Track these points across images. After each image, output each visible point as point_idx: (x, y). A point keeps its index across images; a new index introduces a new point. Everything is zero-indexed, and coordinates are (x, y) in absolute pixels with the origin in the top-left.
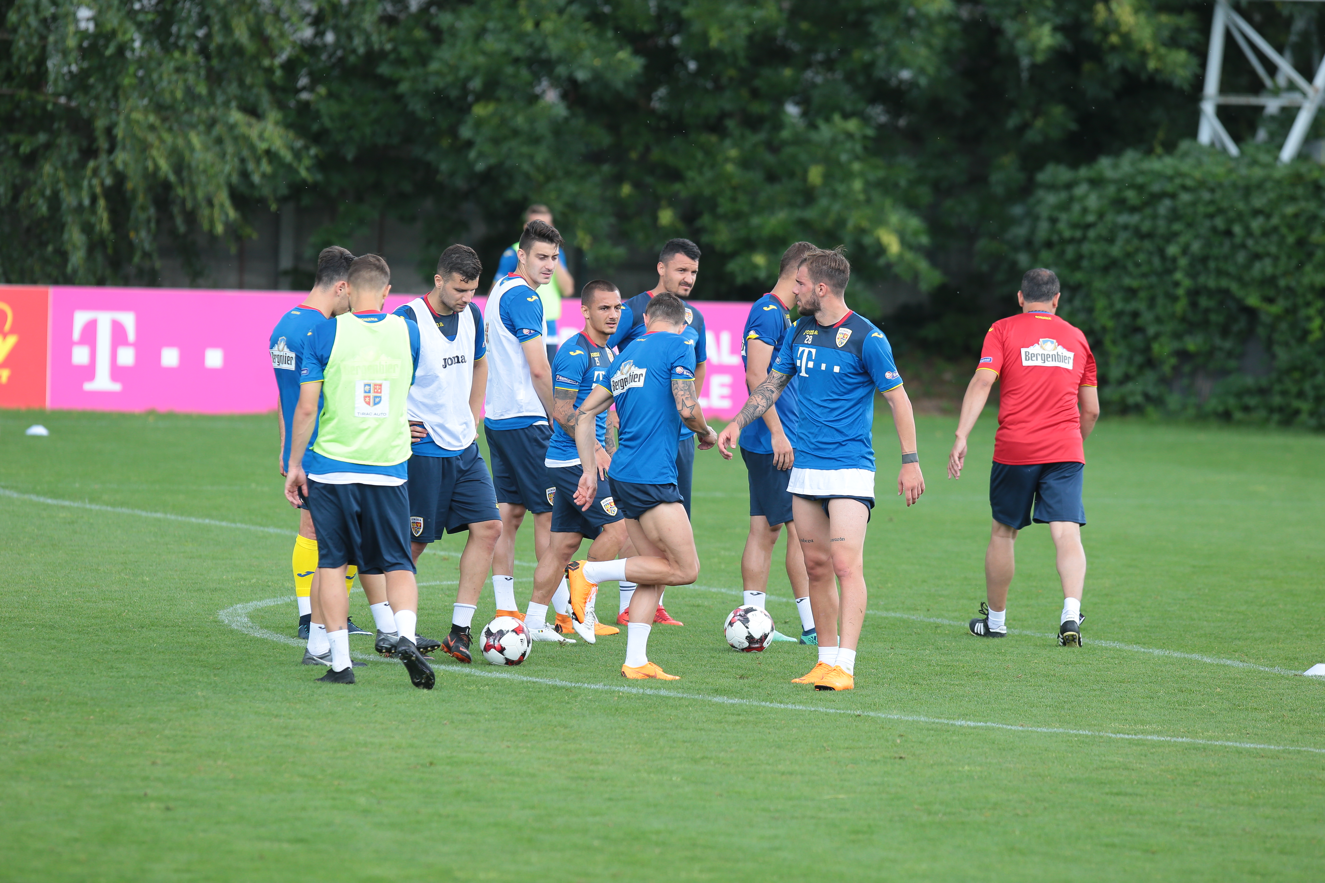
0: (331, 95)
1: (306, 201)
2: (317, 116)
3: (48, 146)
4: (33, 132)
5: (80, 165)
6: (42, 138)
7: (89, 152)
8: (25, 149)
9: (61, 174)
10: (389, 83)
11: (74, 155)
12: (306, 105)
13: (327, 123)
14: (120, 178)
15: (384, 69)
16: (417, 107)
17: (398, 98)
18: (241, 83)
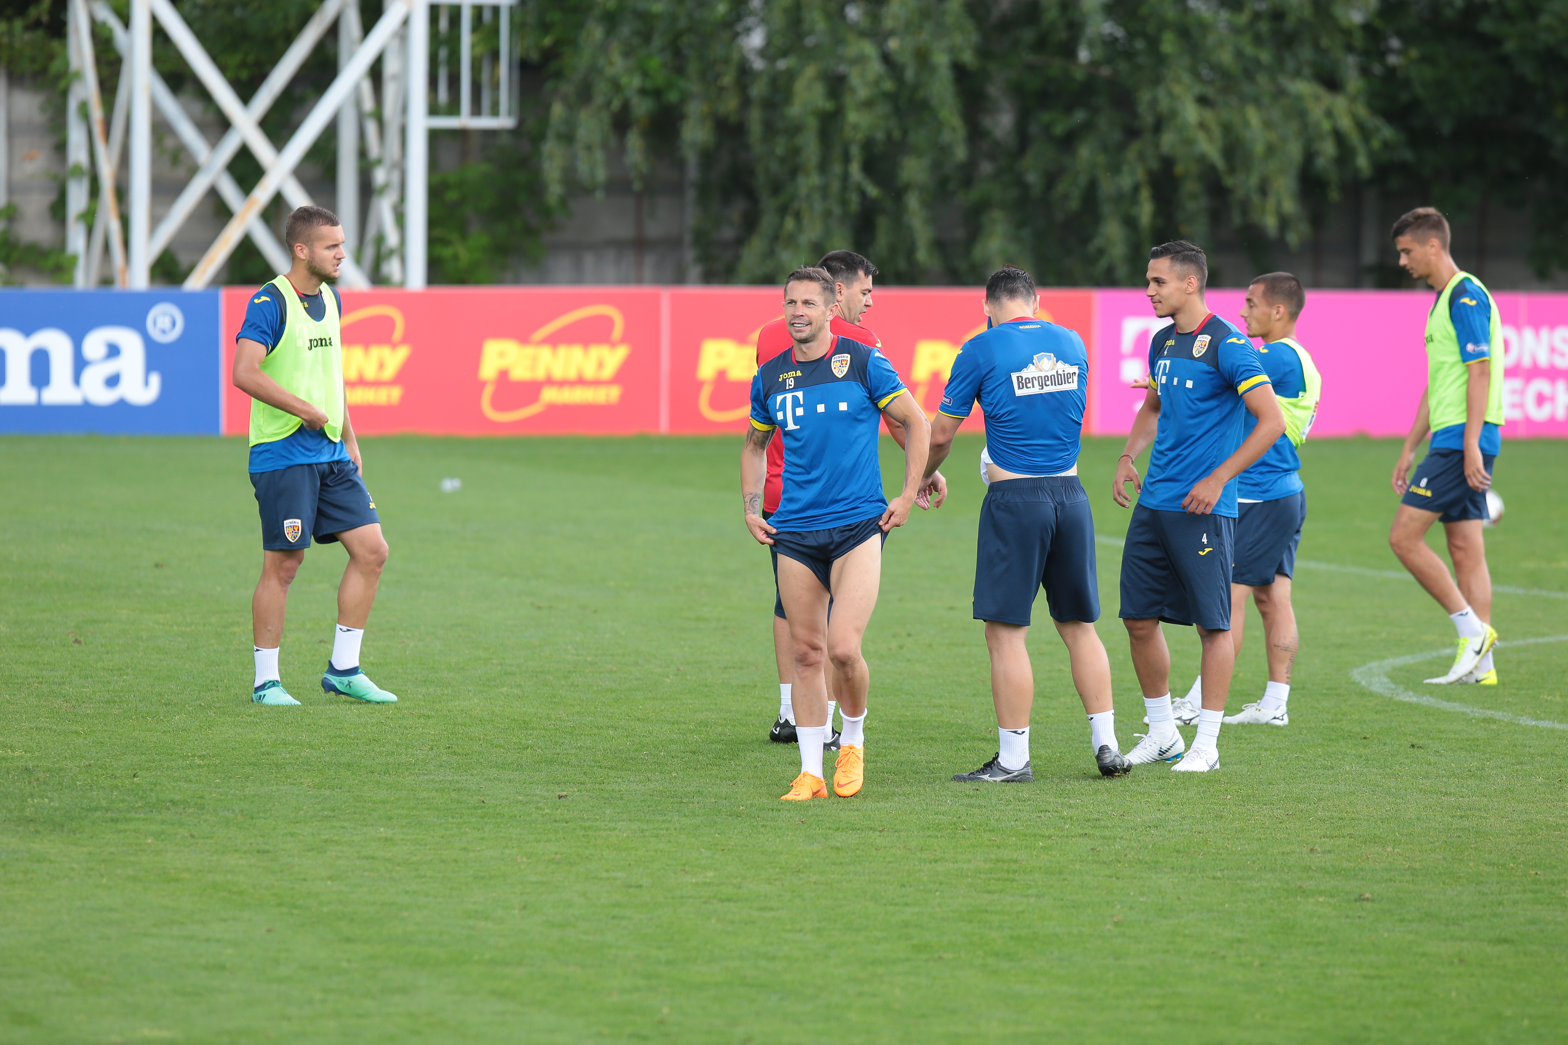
0: (1426, 59)
1: (1394, 183)
2: (1406, 83)
3: (1087, 127)
4: (1069, 109)
5: (1122, 147)
6: (1079, 116)
7: (1132, 133)
8: (1059, 130)
9: (1101, 159)
10: (1490, 42)
11: (1117, 136)
12: (1391, 71)
13: (1419, 91)
14: (1168, 163)
15: (1486, 25)
16: (1528, 70)
17: (1504, 61)
18: (1316, 46)
